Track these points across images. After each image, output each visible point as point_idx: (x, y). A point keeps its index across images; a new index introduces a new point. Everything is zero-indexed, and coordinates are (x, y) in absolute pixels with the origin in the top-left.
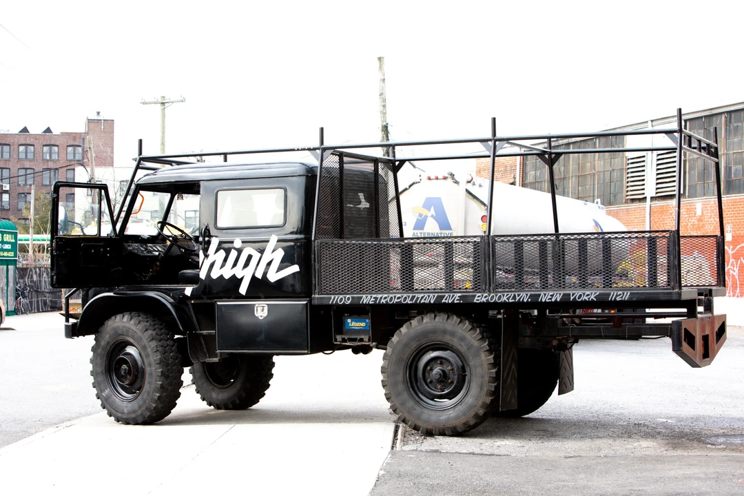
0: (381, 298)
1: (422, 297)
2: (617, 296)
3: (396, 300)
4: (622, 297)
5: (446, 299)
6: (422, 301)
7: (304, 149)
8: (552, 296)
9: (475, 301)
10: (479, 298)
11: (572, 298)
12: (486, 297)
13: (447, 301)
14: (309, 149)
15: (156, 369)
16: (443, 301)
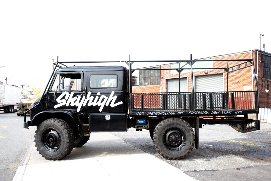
0: (155, 113)
1: (170, 113)
2: (238, 112)
3: (161, 114)
4: (239, 113)
5: (179, 113)
6: (170, 114)
7: (123, 62)
8: (216, 112)
9: (189, 114)
10: (191, 113)
11: (223, 113)
12: (193, 112)
13: (179, 114)
14: (125, 62)
15: (66, 140)
16: (178, 114)
